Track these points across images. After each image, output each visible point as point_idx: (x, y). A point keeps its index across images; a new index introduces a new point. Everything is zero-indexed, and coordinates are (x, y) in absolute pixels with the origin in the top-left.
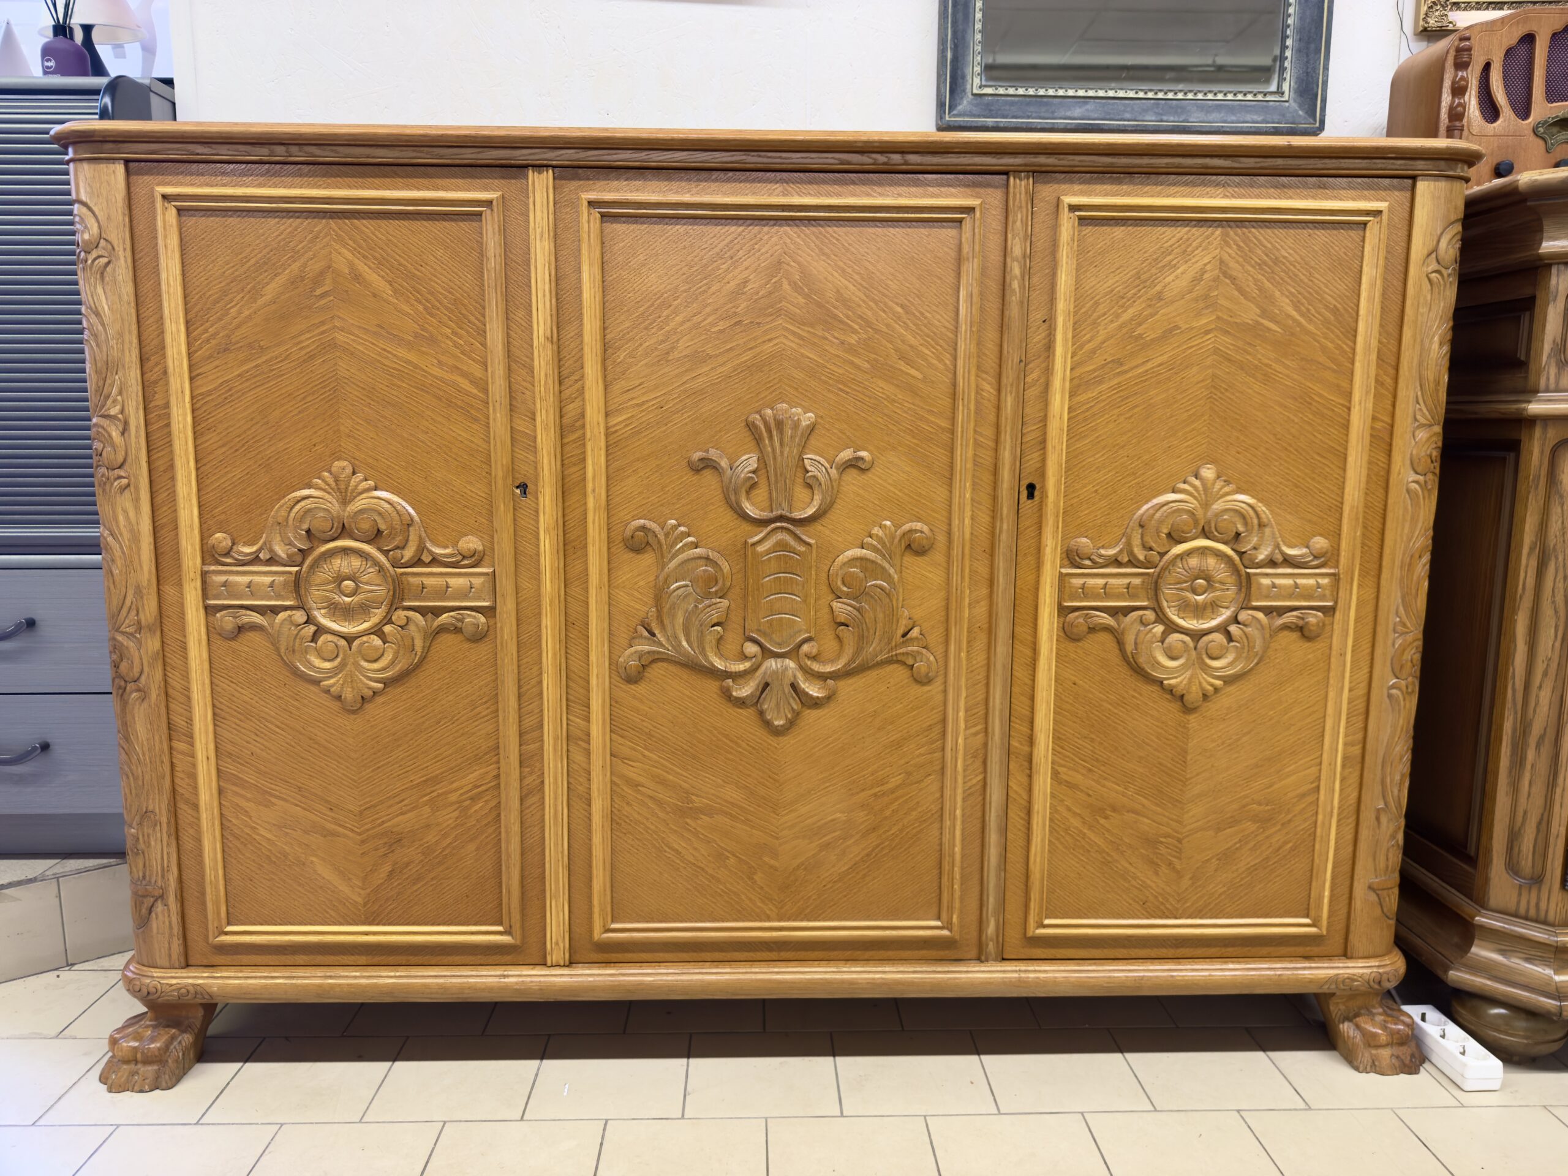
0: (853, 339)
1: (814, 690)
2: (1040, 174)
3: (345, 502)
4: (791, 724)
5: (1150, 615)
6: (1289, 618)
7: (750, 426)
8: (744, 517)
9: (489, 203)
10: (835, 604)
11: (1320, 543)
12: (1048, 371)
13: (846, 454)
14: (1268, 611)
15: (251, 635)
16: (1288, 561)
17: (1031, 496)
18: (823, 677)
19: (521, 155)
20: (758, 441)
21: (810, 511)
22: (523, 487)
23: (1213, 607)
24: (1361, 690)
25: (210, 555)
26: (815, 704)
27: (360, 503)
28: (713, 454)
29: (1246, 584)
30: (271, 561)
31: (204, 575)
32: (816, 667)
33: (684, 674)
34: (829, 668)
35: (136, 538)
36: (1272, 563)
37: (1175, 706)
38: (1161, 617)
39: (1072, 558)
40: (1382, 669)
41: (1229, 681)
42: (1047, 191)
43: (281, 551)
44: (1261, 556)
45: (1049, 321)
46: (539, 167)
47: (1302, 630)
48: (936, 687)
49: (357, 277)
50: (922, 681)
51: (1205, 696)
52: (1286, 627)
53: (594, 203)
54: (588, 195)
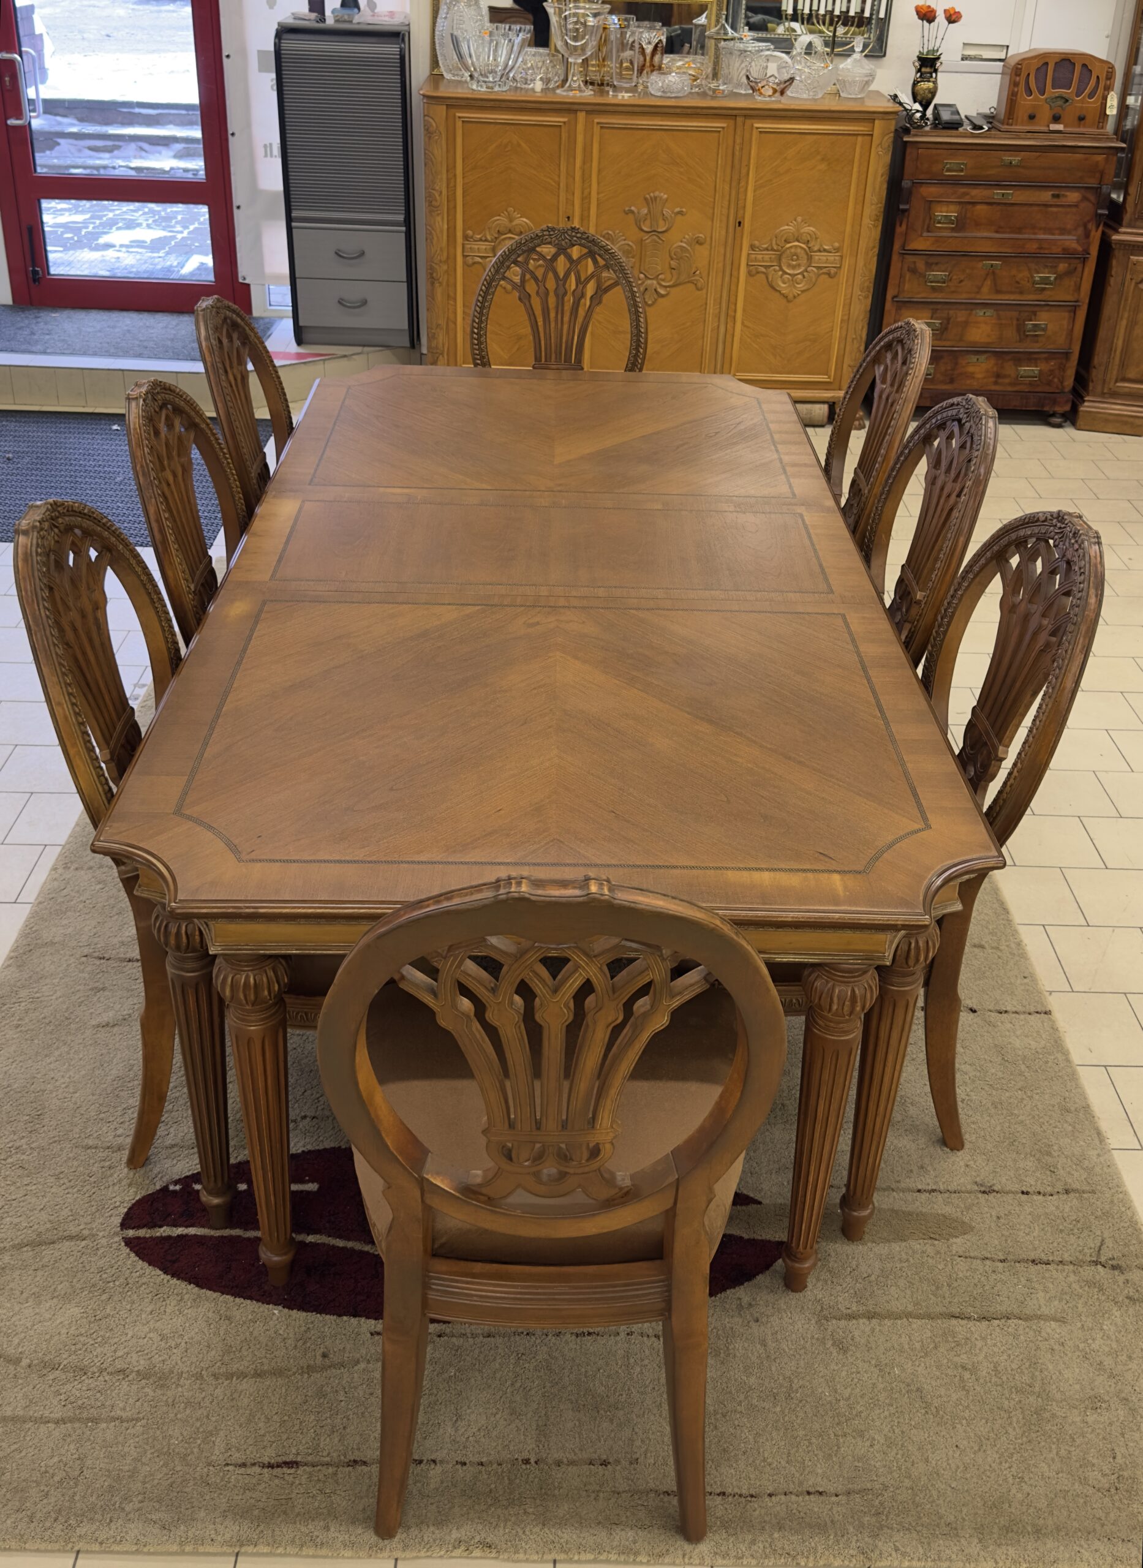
0: (682, 170)
2: (745, 116)
3: (511, 221)
4: (654, 303)
5: (777, 268)
6: (824, 270)
7: (645, 199)
8: (642, 230)
9: (564, 122)
10: (672, 262)
11: (837, 245)
12: (747, 183)
13: (678, 209)
14: (818, 268)
15: (476, 265)
16: (825, 250)
17: (739, 225)
18: (666, 287)
19: (576, 107)
20: (648, 204)
21: (664, 229)
22: (568, 218)
23: (799, 265)
24: (849, 296)
25: (466, 237)
27: (514, 223)
28: (633, 208)
29: (810, 258)
30: (486, 240)
31: (463, 244)
35: (442, 231)
36: (820, 251)
37: (783, 300)
38: (781, 269)
39: (752, 247)
41: (803, 291)
42: (748, 122)
43: (489, 238)
44: (816, 249)
45: (748, 166)
46: (581, 111)
47: (829, 274)
48: (704, 291)
49: (519, 145)
50: (698, 289)
51: (795, 297)
52: (823, 273)
53: (598, 123)
54: (596, 121)
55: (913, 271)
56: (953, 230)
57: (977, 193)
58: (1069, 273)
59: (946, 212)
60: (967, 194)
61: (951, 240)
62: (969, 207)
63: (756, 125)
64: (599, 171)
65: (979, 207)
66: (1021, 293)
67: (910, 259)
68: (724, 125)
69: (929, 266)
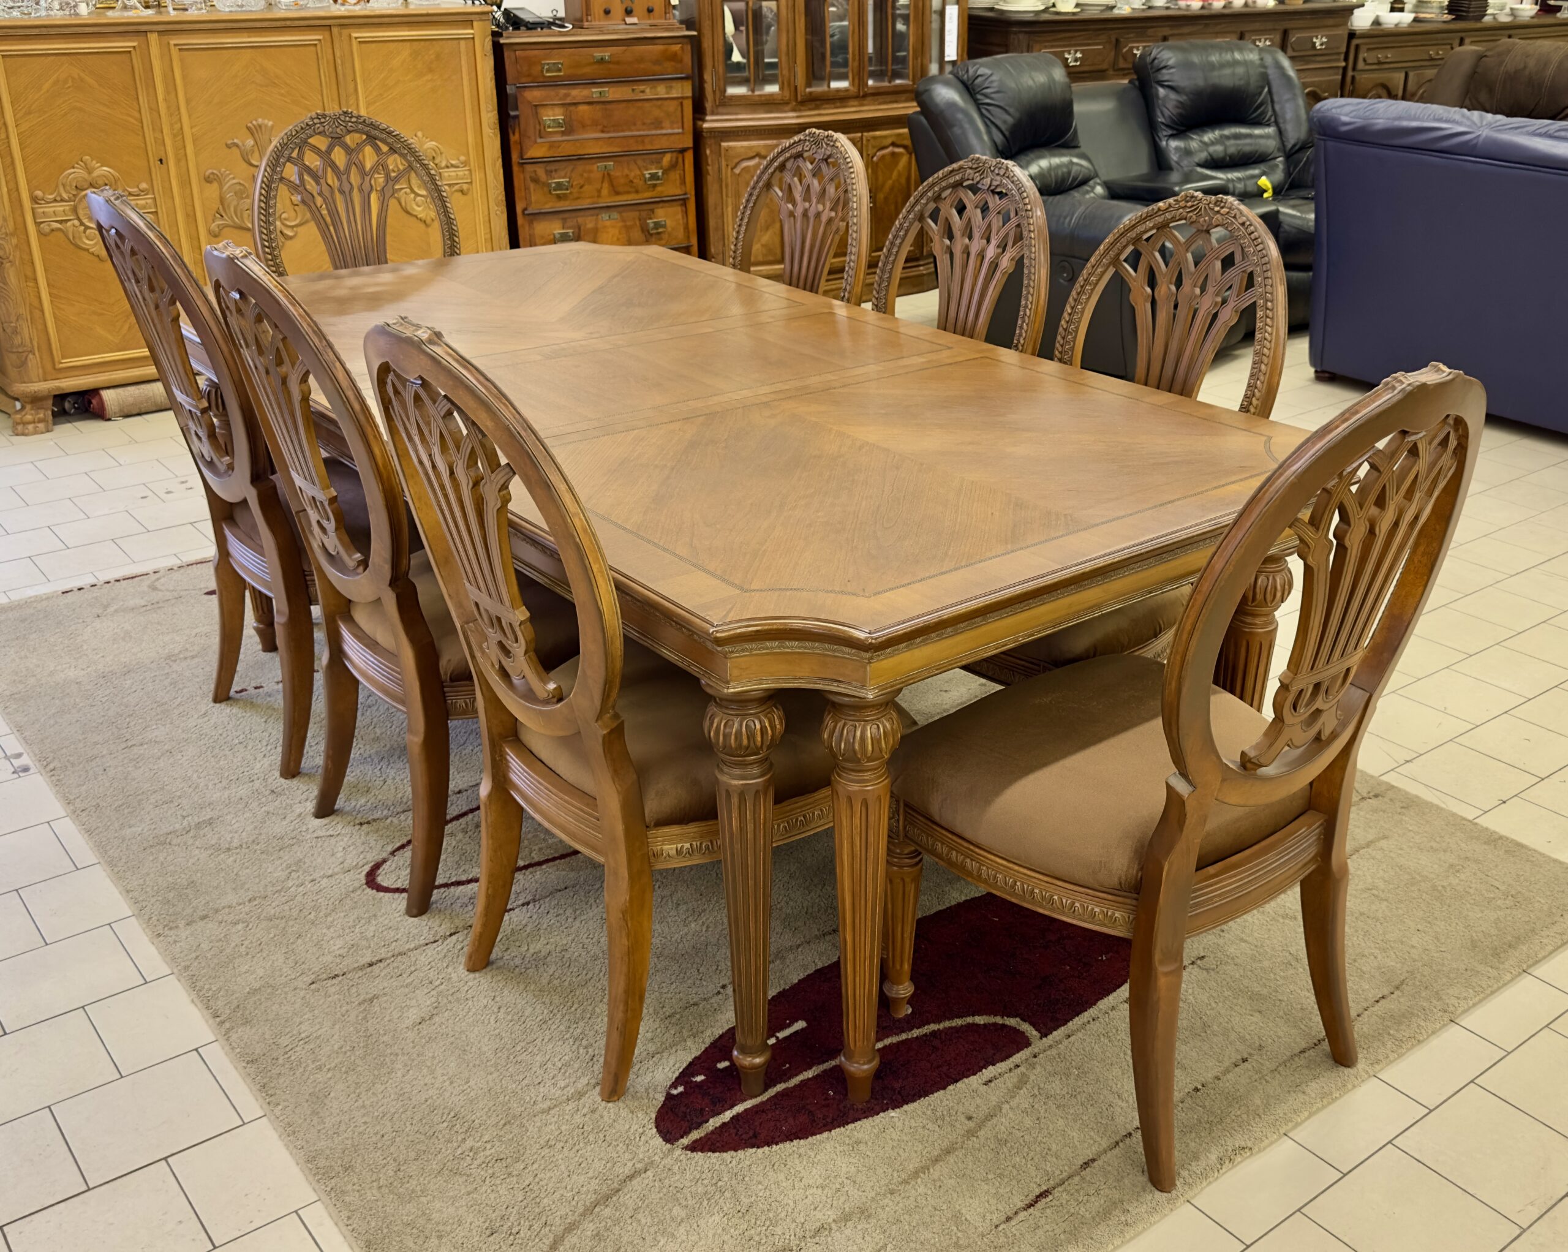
1: (289, 233)
2: (340, 25)
3: (90, 173)
5: (408, 190)
6: (457, 187)
7: (248, 128)
9: (134, 47)
11: (462, 158)
12: (357, 99)
15: (55, 233)
16: (453, 166)
18: (292, 227)
19: (142, 28)
20: (253, 134)
22: (161, 160)
24: (486, 213)
25: (35, 200)
26: (291, 238)
27: (96, 173)
28: (235, 140)
30: (62, 200)
31: (33, 209)
32: (288, 223)
33: (236, 231)
34: (293, 224)
36: (447, 167)
37: (422, 226)
38: (412, 191)
40: (492, 204)
42: (345, 32)
43: (65, 196)
44: (443, 165)
45: (355, 80)
46: (151, 31)
47: (462, 191)
49: (82, 80)
51: (432, 220)
52: (457, 191)
53: (175, 45)
54: (172, 42)
55: (536, 180)
56: (563, 133)
57: (577, 94)
58: (673, 166)
59: (552, 116)
60: (567, 95)
61: (563, 145)
62: (572, 108)
63: (354, 35)
64: (188, 102)
65: (582, 108)
66: (637, 192)
67: (529, 168)
68: (320, 37)
69: (549, 173)
